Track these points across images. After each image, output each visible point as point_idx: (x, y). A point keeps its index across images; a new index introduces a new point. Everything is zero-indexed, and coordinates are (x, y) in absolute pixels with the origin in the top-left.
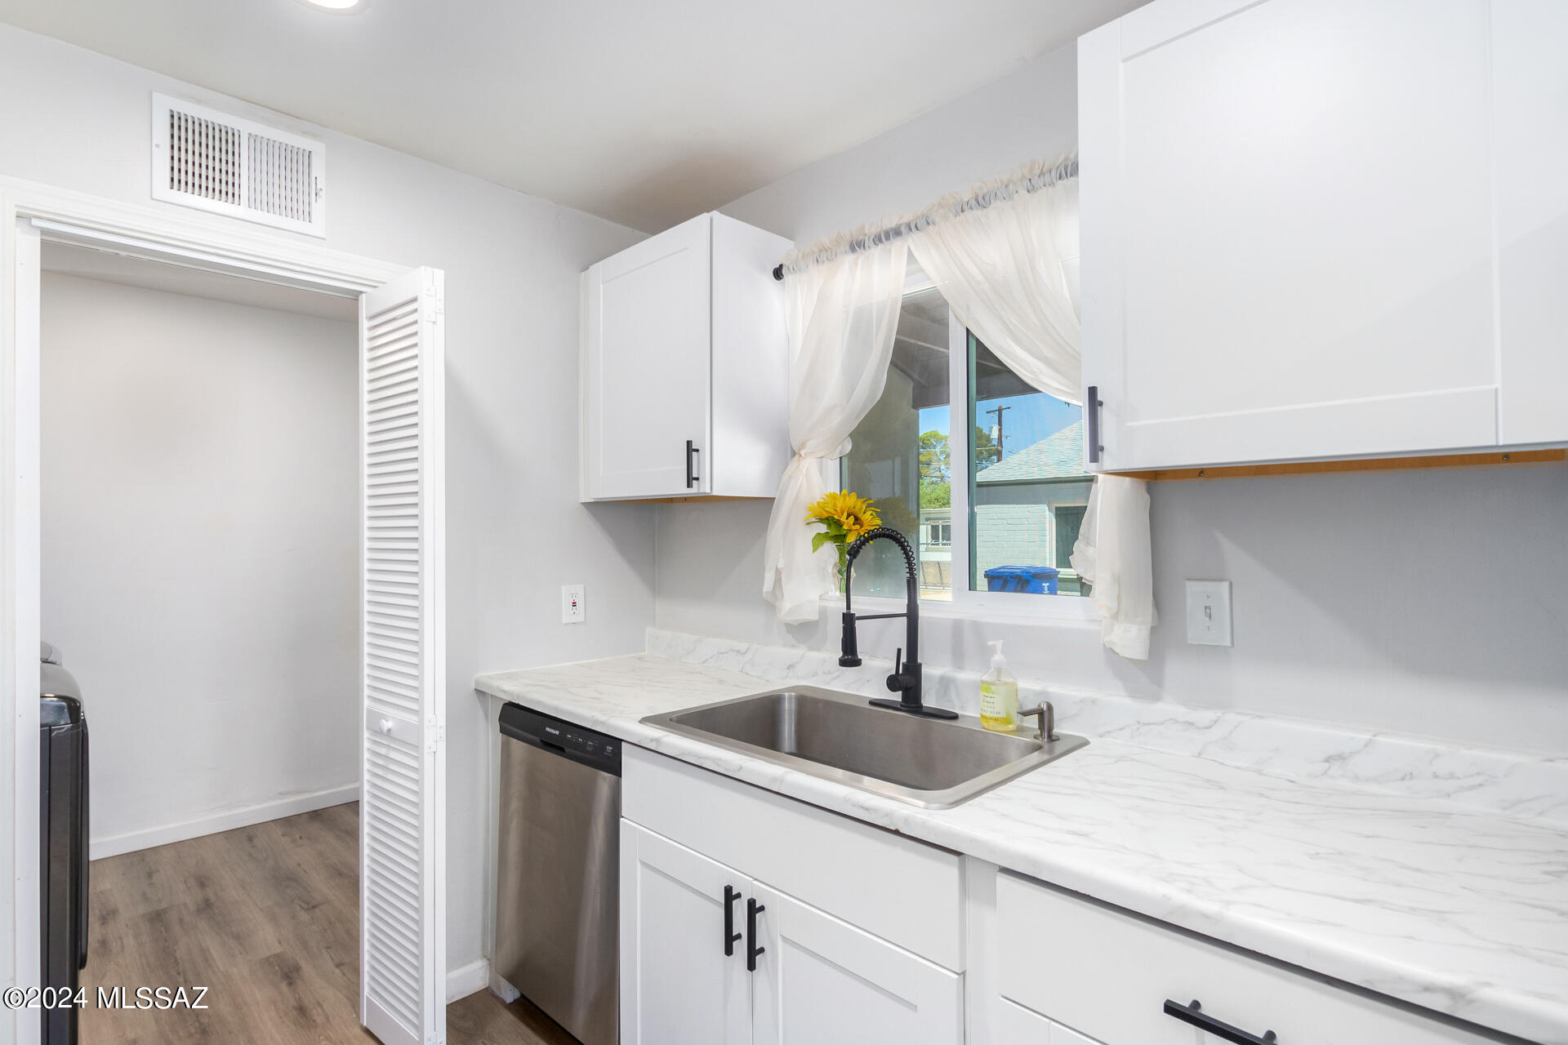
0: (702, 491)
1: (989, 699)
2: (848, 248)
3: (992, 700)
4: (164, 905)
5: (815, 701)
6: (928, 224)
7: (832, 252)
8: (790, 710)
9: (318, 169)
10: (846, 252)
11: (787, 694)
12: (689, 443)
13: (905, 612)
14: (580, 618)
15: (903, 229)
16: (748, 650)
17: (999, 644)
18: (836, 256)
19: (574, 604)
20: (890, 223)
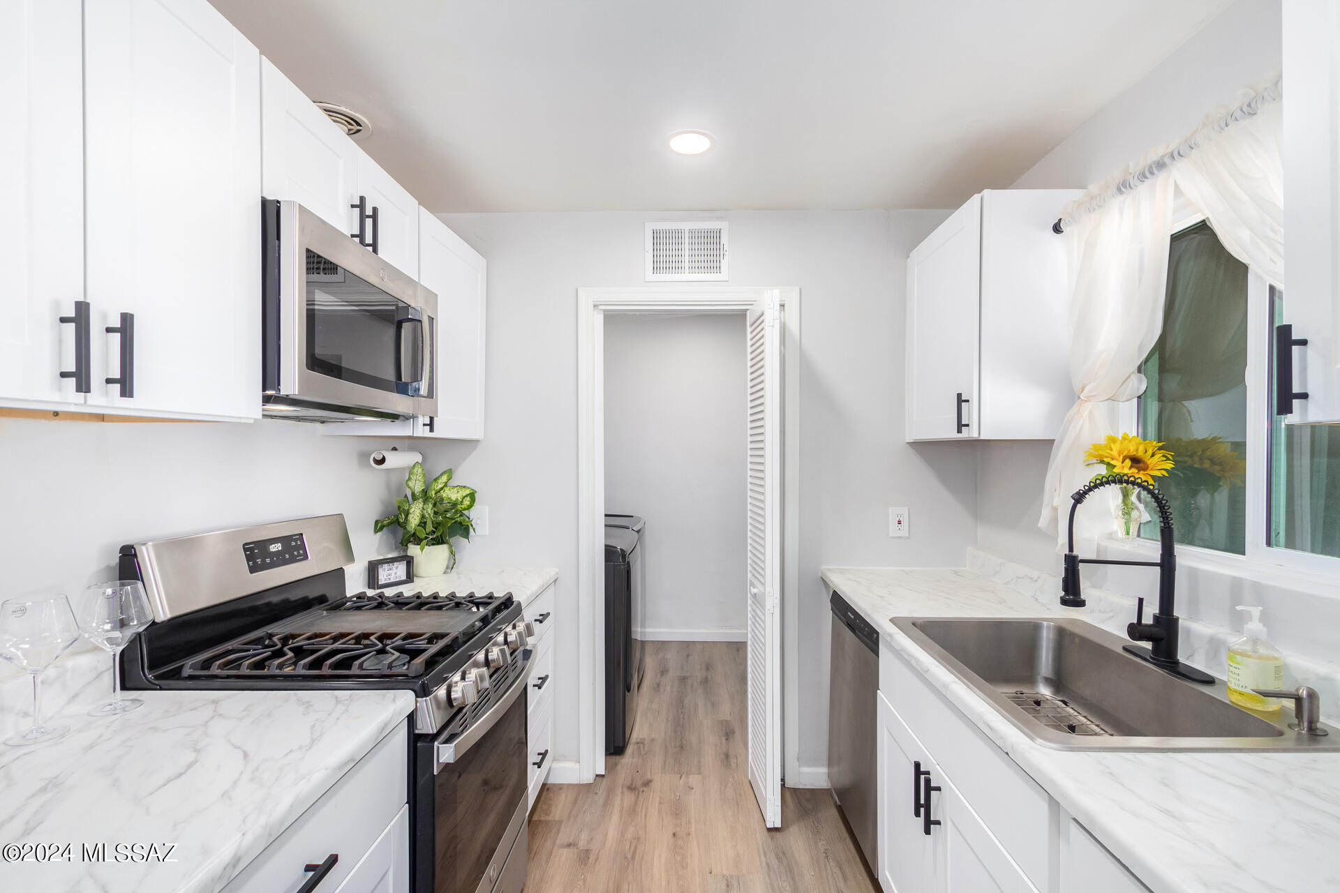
0: (971, 436)
1: (1233, 670)
2: (1115, 190)
3: (1236, 671)
4: (688, 675)
5: (1073, 635)
6: (1192, 148)
7: (1100, 199)
8: (1048, 638)
9: (725, 240)
10: (1113, 195)
11: (1045, 623)
12: (959, 395)
13: (1159, 561)
14: (905, 533)
15: (1167, 160)
16: (1039, 578)
17: (1256, 611)
18: (1105, 201)
19: (899, 523)
20: (1154, 155)
